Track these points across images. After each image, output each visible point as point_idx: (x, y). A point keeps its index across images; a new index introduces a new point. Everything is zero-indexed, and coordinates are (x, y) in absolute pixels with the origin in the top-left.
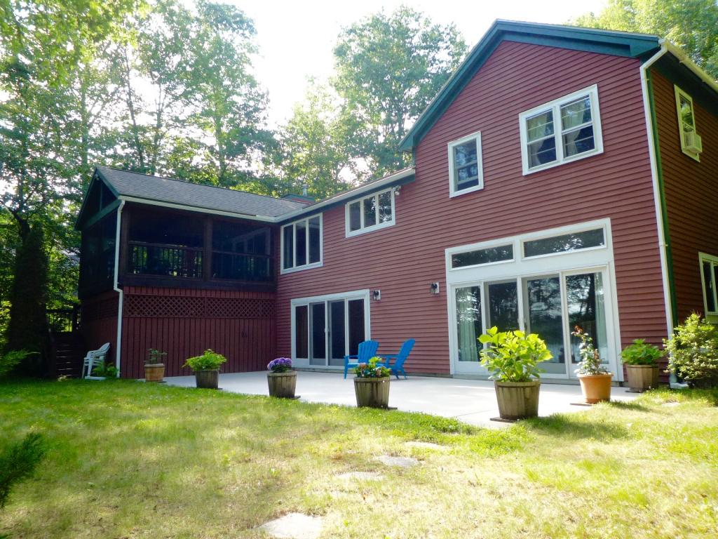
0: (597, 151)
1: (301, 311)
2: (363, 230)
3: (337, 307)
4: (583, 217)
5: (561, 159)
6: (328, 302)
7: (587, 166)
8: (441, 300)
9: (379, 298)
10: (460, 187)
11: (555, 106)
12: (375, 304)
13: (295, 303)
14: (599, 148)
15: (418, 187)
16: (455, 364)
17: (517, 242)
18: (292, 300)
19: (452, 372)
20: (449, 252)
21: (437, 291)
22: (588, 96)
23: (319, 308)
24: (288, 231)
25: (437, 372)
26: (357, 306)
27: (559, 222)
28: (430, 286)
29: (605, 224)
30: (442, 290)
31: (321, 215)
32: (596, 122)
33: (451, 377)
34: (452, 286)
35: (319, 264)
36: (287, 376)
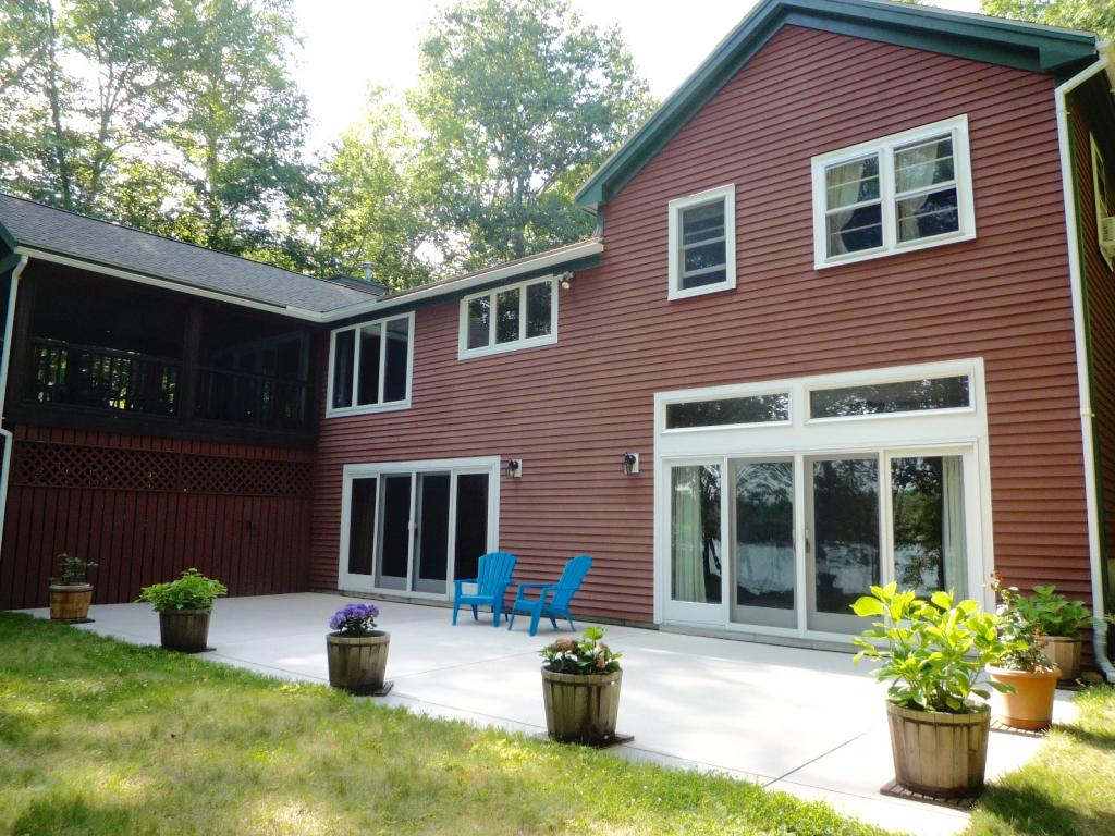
0: (963, 234)
1: (363, 488)
2: (494, 348)
3: (435, 485)
4: (928, 353)
5: (891, 245)
6: (418, 474)
7: (941, 261)
8: (641, 486)
9: (519, 473)
10: (687, 283)
11: (883, 149)
12: (511, 485)
13: (352, 472)
14: (967, 229)
15: (604, 277)
16: (664, 605)
17: (797, 391)
18: (346, 467)
19: (657, 619)
20: (662, 400)
21: (636, 469)
22: (950, 135)
23: (398, 485)
24: (346, 341)
25: (628, 617)
26: (474, 487)
27: (882, 358)
28: (623, 459)
29: (973, 369)
30: (645, 467)
31: (411, 315)
32: (963, 182)
33: (656, 628)
34: (666, 461)
35: (405, 404)
36: (371, 646)
